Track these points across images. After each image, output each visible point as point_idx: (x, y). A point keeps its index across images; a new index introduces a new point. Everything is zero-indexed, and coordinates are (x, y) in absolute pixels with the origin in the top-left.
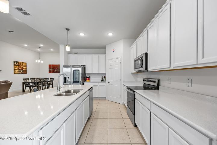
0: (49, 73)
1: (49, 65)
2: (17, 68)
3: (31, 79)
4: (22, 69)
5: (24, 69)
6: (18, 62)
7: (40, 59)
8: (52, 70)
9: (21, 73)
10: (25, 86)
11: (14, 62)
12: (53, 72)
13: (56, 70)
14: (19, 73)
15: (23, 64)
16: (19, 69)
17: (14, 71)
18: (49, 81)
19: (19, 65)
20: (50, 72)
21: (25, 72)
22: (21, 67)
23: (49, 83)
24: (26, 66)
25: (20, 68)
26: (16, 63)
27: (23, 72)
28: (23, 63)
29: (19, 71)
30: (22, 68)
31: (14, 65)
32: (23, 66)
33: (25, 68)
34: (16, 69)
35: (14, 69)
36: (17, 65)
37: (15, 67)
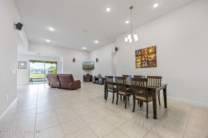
2: (139, 60)
4: (147, 59)
5: (150, 58)
6: (141, 50)
9: (145, 67)
11: (136, 51)
14: (142, 67)
15: (148, 52)
16: (142, 61)
17: (136, 64)
19: (141, 55)
24: (155, 53)
25: (143, 59)
26: (138, 53)
27: (148, 63)
28: (148, 48)
29: (142, 64)
30: (147, 57)
31: (136, 56)
32: (148, 54)
33: (152, 56)
34: (138, 62)
36: (139, 56)
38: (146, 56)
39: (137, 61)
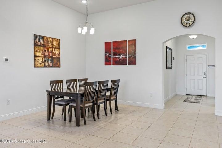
0: (106, 64)
1: (105, 43)
2: (39, 54)
3: (68, 81)
4: (51, 55)
5: (55, 54)
6: (43, 37)
7: (87, 22)
8: (112, 56)
9: (49, 66)
10: (54, 101)
11: (35, 37)
12: (116, 63)
13: (121, 57)
14: (45, 66)
15: (52, 44)
16: (45, 57)
17: (35, 59)
18: (109, 90)
19: (44, 46)
20: (107, 62)
21: (56, 62)
22: (48, 51)
23: (108, 93)
24: (59, 48)
25: (47, 54)
26: (39, 41)
27: (52, 62)
28: (52, 39)
29: (45, 61)
30: (52, 52)
31: (36, 45)
32: (52, 47)
33: (57, 52)
34: (39, 56)
35: (35, 56)
36: (40, 46)
37: (36, 49)
38: (50, 50)
39: (38, 54)
